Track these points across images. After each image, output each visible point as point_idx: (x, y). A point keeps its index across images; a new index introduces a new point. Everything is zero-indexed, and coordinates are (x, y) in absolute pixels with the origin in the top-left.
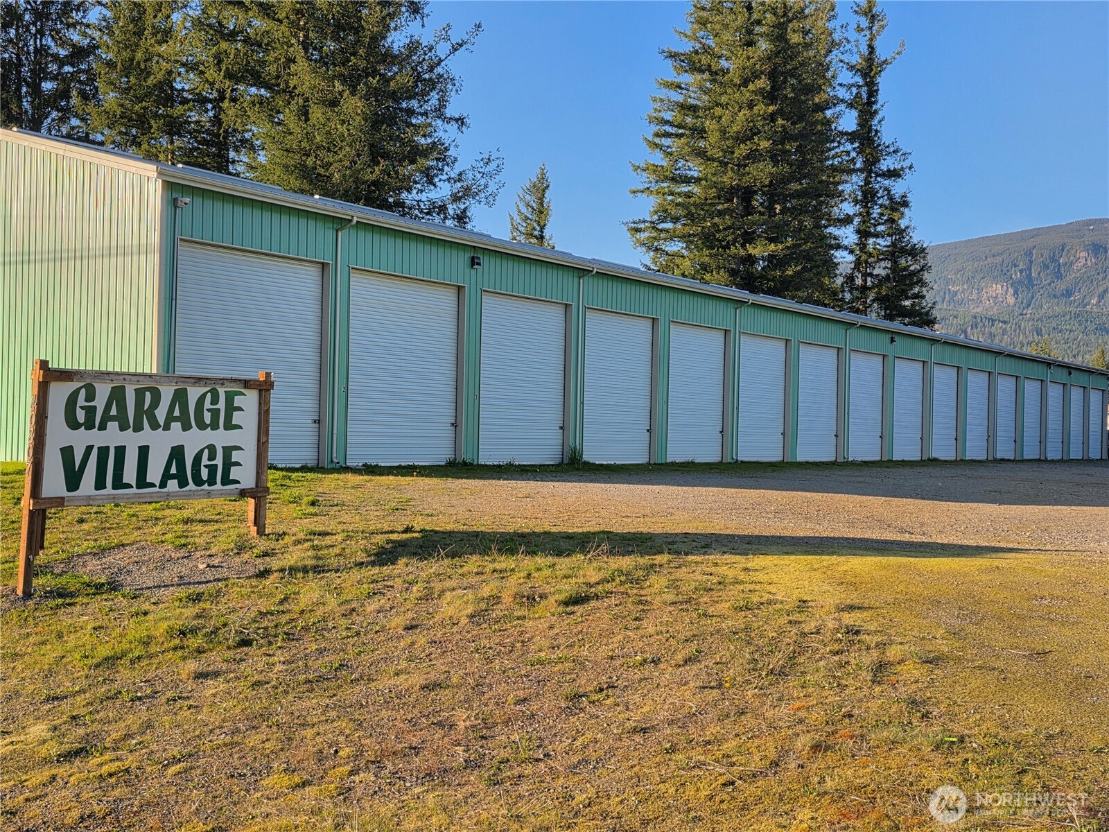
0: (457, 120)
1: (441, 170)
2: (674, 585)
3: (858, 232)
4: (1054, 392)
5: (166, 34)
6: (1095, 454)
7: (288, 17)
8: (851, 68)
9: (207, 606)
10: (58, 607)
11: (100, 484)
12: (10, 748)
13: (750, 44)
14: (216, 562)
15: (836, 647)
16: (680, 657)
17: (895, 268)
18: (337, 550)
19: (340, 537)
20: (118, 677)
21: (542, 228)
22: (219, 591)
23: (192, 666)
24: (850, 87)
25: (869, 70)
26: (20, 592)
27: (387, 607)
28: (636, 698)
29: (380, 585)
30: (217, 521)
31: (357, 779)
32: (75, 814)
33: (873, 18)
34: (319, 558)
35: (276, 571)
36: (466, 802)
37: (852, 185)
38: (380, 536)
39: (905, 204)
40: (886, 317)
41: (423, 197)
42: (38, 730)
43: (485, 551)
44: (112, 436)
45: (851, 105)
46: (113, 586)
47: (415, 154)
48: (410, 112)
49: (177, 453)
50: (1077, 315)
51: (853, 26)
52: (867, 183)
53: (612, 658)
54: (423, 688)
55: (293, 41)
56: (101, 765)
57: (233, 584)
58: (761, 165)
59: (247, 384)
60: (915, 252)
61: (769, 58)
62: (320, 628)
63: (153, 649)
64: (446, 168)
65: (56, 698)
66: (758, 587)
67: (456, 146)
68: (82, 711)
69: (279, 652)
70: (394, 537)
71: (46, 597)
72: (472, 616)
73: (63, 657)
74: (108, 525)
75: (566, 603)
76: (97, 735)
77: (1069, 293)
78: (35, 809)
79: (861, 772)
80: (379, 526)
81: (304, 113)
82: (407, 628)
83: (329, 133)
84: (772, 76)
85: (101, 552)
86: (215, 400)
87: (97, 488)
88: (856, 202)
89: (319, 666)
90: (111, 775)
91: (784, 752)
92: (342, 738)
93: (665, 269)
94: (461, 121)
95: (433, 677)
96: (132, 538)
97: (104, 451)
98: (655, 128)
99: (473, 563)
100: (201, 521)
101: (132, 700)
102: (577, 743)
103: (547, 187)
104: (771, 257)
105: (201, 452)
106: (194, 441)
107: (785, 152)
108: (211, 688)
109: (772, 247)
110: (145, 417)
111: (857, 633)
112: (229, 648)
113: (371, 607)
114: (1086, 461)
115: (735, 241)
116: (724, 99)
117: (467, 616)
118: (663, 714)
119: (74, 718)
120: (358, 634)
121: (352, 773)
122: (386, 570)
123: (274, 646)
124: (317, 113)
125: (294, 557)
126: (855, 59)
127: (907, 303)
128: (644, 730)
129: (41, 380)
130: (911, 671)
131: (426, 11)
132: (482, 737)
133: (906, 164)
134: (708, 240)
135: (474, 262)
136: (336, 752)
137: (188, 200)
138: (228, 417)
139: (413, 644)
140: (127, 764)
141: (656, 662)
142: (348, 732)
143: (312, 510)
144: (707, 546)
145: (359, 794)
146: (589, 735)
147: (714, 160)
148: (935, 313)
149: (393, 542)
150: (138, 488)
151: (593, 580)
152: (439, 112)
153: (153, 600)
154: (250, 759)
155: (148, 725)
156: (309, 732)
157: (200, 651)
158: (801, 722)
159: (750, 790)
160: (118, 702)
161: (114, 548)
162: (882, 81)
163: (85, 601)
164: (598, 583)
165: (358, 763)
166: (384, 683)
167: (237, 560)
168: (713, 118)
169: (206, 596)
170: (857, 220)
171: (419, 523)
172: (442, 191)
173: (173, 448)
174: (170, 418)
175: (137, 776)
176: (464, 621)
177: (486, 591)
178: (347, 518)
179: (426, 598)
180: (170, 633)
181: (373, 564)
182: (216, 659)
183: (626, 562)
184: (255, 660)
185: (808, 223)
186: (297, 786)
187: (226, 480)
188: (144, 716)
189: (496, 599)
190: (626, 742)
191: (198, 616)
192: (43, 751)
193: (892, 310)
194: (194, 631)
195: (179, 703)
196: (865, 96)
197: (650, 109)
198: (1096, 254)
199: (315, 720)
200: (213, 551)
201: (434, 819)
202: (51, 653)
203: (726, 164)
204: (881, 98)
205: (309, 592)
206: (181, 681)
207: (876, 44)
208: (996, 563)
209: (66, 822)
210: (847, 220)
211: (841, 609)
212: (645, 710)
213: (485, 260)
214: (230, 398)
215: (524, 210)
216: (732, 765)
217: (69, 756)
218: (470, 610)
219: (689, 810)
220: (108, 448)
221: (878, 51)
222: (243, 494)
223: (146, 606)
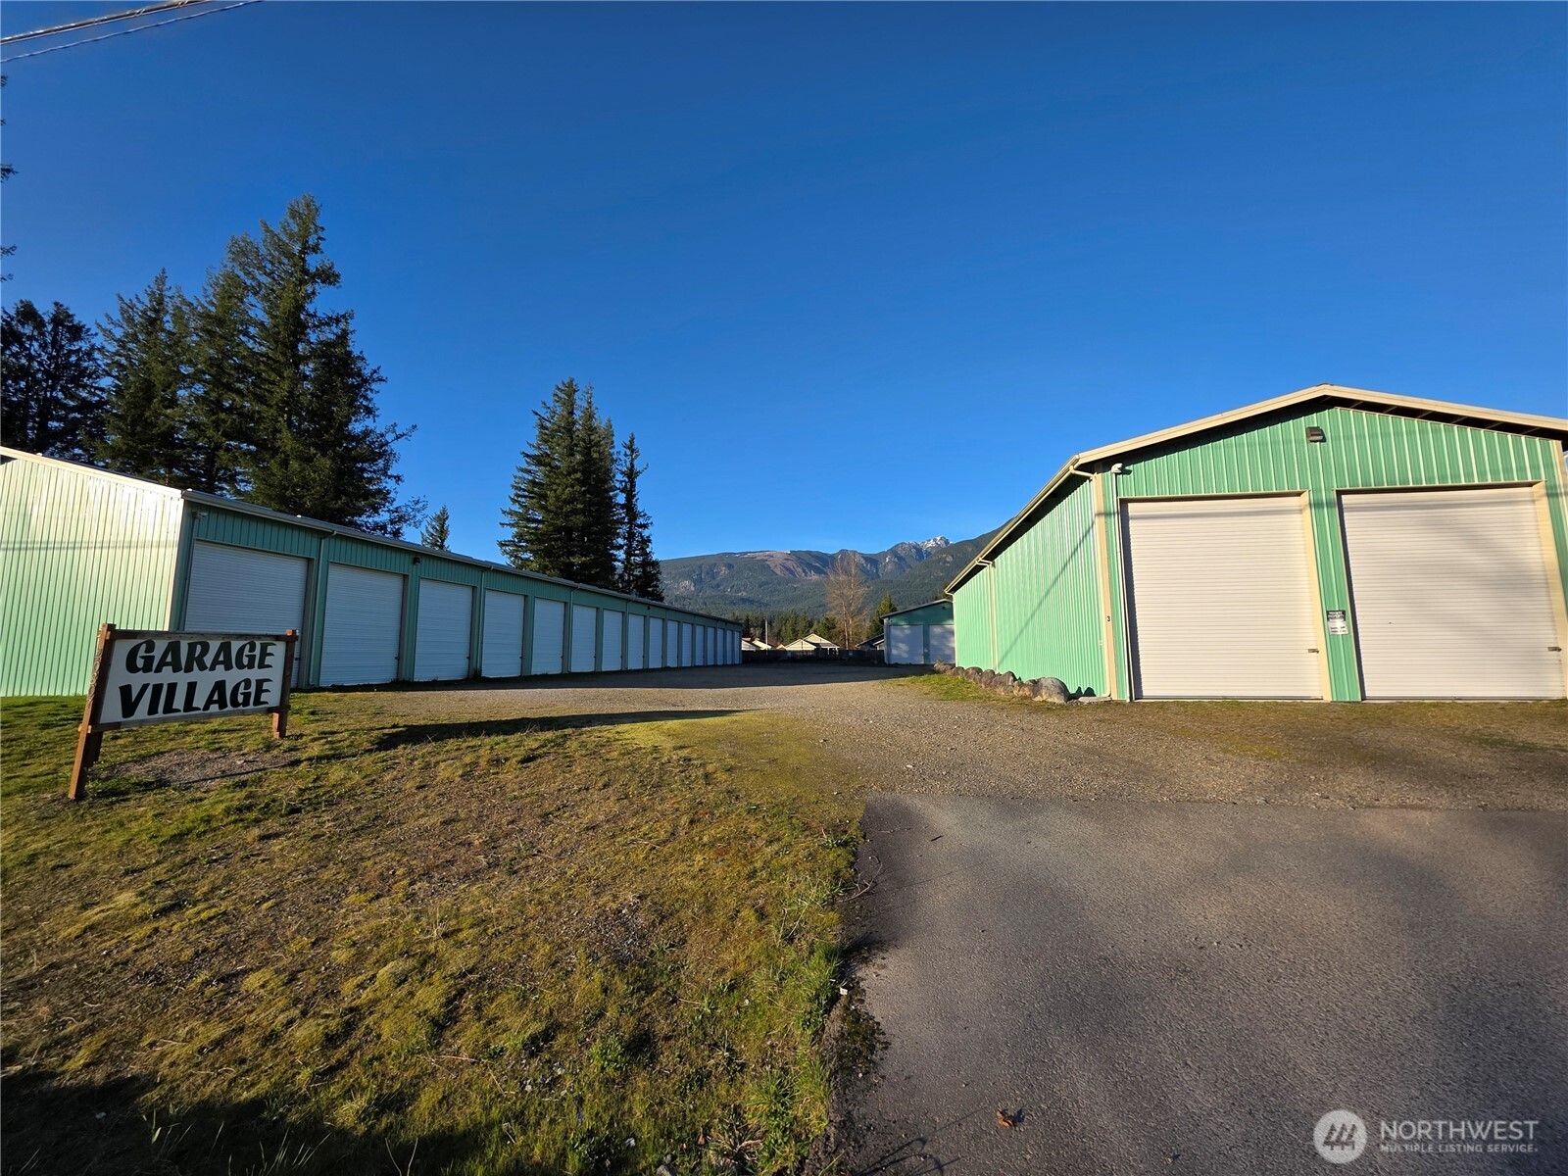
0: (395, 477)
1: (384, 505)
2: (583, 745)
3: (626, 553)
4: (720, 633)
5: (173, 403)
6: (737, 662)
7: (277, 404)
8: (622, 473)
9: (253, 789)
10: (112, 803)
11: (153, 710)
12: (103, 915)
13: (573, 455)
14: (251, 758)
15: (681, 769)
16: (600, 784)
17: (644, 571)
18: (347, 743)
19: (346, 734)
20: (189, 848)
21: (443, 541)
22: (260, 778)
23: (256, 832)
24: (621, 482)
25: (631, 474)
26: (71, 795)
27: (399, 776)
28: (582, 811)
29: (389, 763)
30: (240, 730)
31: (416, 887)
32: (189, 952)
33: (633, 451)
34: (335, 749)
35: (305, 760)
36: (500, 888)
37: (623, 530)
38: (377, 732)
39: (650, 541)
40: (640, 596)
41: (370, 520)
42: (125, 898)
43: (458, 735)
44: (167, 676)
45: (622, 491)
46: (161, 783)
47: (368, 494)
48: (363, 470)
49: (220, 686)
50: (722, 596)
51: (623, 453)
52: (630, 528)
53: (560, 790)
54: (442, 823)
55: (280, 419)
56: (199, 913)
57: (271, 772)
58: (578, 517)
59: (278, 638)
60: (655, 564)
61: (582, 464)
62: (351, 794)
63: (214, 824)
64: (387, 504)
65: (134, 871)
66: (628, 741)
67: (397, 492)
68: (164, 877)
69: (324, 814)
70: (386, 731)
71: (98, 797)
72: (462, 776)
73: (131, 840)
74: (141, 739)
75: (522, 762)
76: (185, 892)
77: (718, 586)
78: (147, 956)
79: (718, 831)
80: (372, 725)
81: (285, 463)
82: (418, 788)
83: (304, 477)
84: (583, 472)
85: (142, 759)
86: (252, 649)
87: (150, 713)
88: (625, 538)
89: (359, 820)
90: (210, 919)
91: (676, 827)
92: (394, 864)
93: (521, 567)
94: (398, 478)
95: (447, 816)
96: (169, 747)
97: (157, 688)
98: (514, 491)
99: (451, 744)
100: (226, 731)
101: (208, 862)
102: (556, 841)
103: (447, 518)
104: (583, 564)
105: (238, 685)
106: (233, 677)
107: (591, 511)
108: (275, 846)
109: (584, 559)
110: (196, 661)
111: (690, 760)
112: (282, 816)
113: (388, 777)
114: (733, 665)
115: (563, 554)
116: (557, 481)
117: (460, 776)
118: (602, 817)
119: (158, 883)
120: (382, 795)
121: (411, 884)
122: (391, 753)
123: (320, 811)
124: (294, 465)
125: (315, 750)
126: (624, 469)
127: (650, 589)
128: (593, 828)
129: (108, 638)
130: (721, 776)
131: (377, 413)
132: (493, 848)
133: (649, 522)
134: (548, 553)
135: (415, 561)
136: (394, 873)
137: (205, 514)
138: (262, 659)
139: (426, 797)
140: (223, 909)
141: (587, 789)
142: (398, 859)
143: (312, 718)
144: (590, 722)
145: (422, 896)
146: (561, 836)
147: (552, 512)
148: (663, 595)
149: (386, 734)
150: (184, 711)
151: (533, 747)
152: (385, 471)
153: (202, 790)
154: (328, 888)
155: (229, 879)
156: (369, 863)
157: (257, 821)
158: (677, 810)
159: (667, 849)
160: (196, 867)
161: (153, 755)
162: (637, 480)
163: (138, 796)
164: (537, 748)
165: (413, 877)
166: (412, 825)
167: (268, 755)
168: (551, 490)
169: (250, 783)
170: (625, 547)
171: (401, 722)
172: (384, 517)
173: (217, 683)
174: (215, 662)
175: (234, 916)
176: (457, 779)
177: (467, 759)
178: (345, 721)
179: (427, 766)
180: (227, 812)
181: (379, 749)
182: (273, 825)
183: (549, 735)
184: (307, 822)
185: (601, 547)
186: (373, 899)
187: (257, 702)
188: (225, 873)
189: (475, 764)
190: (585, 836)
191: (247, 798)
192: (138, 912)
193: (643, 593)
194: (249, 808)
195: (253, 860)
196: (629, 487)
197: (512, 481)
198: (729, 569)
199: (369, 855)
200: (245, 751)
201: (482, 902)
202: (117, 839)
203: (558, 515)
204: (637, 489)
205: (336, 772)
206: (248, 843)
207: (635, 462)
208: (734, 718)
209: (181, 959)
210: (620, 547)
211: (675, 748)
212: (589, 816)
213: (423, 560)
214: (264, 647)
215: (431, 530)
216: (650, 838)
217: (164, 912)
218: (460, 772)
219: (636, 867)
220: (162, 685)
221: (635, 467)
222: (270, 710)
223: (198, 795)
